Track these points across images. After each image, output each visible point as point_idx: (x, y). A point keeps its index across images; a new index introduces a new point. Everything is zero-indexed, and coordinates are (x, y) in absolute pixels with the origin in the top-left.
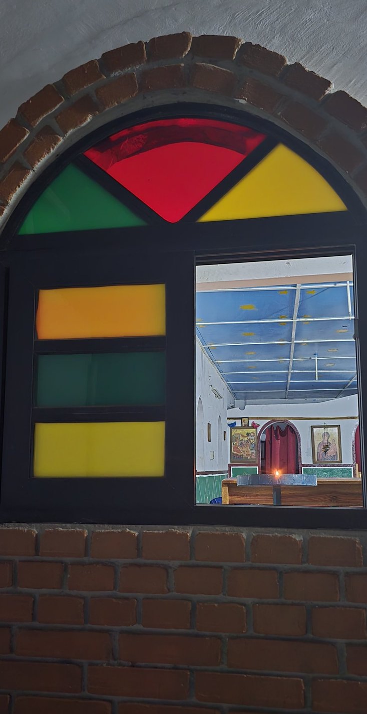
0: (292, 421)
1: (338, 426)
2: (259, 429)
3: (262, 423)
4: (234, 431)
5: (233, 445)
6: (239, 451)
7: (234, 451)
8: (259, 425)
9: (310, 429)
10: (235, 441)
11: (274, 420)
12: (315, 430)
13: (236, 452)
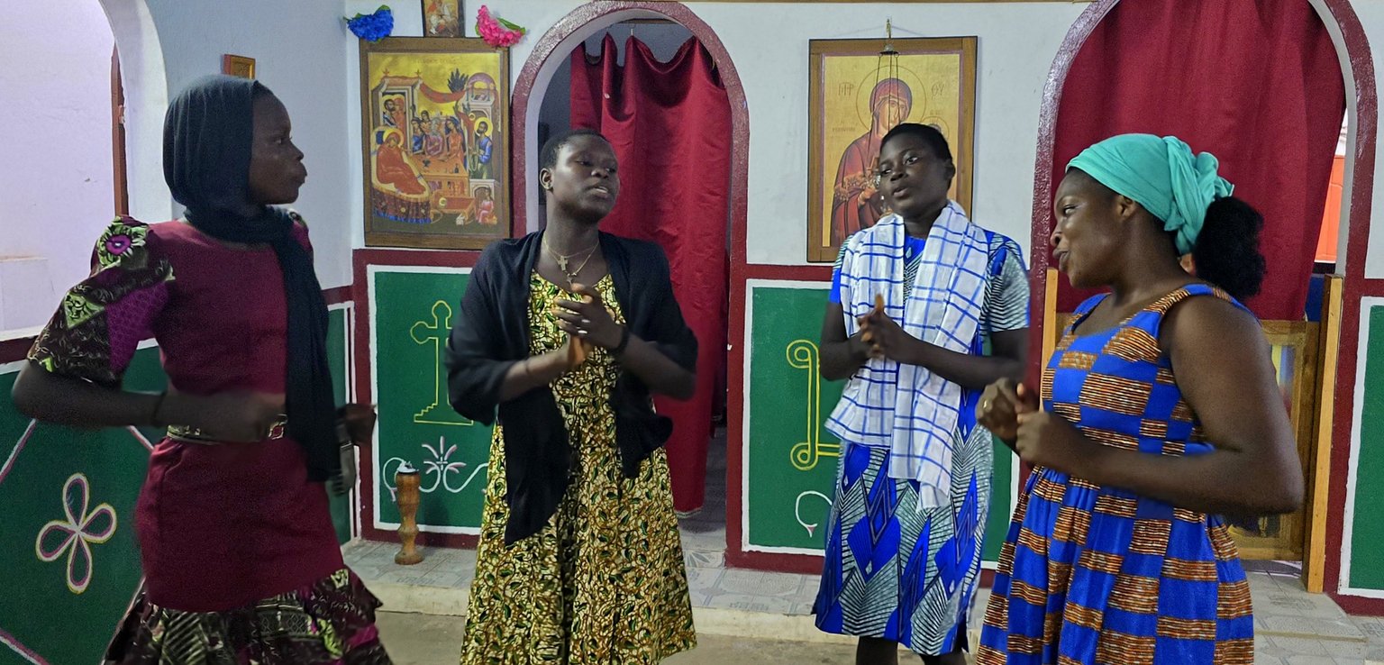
0: (702, 10)
2: (523, 55)
3: (536, 18)
4: (383, 64)
8: (517, 35)
12: (834, 66)
13: (391, 187)
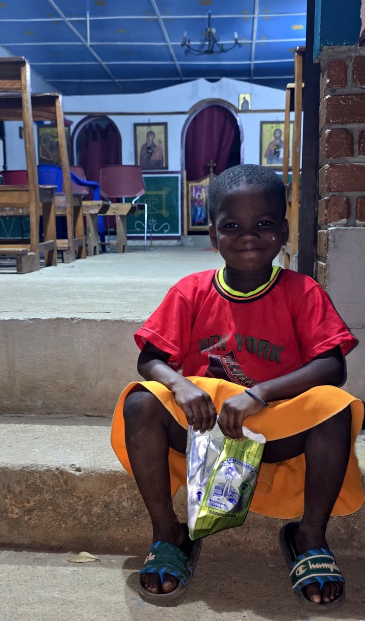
0: (111, 117)
1: (165, 124)
2: (72, 127)
3: (76, 120)
4: (42, 130)
5: (41, 148)
6: (48, 156)
7: (43, 155)
8: (71, 123)
9: (132, 128)
10: (44, 143)
11: (90, 115)
12: (139, 128)
13: (44, 158)
